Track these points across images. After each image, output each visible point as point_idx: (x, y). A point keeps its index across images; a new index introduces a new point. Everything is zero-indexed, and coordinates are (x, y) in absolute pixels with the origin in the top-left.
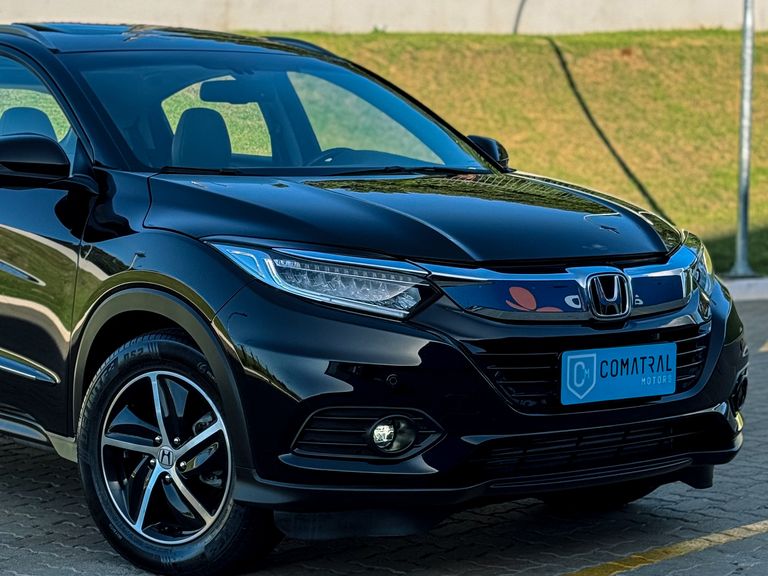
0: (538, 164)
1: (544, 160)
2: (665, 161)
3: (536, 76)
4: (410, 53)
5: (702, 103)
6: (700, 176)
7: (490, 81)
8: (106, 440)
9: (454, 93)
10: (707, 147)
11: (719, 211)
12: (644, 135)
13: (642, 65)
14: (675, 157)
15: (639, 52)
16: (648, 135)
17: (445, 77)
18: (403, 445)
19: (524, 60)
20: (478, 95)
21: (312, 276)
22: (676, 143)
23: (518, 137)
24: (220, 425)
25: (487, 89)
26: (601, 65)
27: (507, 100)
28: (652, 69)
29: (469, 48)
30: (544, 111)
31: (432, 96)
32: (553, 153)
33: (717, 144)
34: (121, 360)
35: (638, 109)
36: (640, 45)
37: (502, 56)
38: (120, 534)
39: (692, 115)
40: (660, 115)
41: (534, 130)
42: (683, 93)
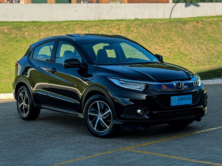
0: (175, 51)
1: (177, 50)
2: (207, 50)
3: (175, 29)
4: (144, 24)
5: (216, 35)
6: (215, 53)
7: (164, 31)
8: (89, 114)
9: (155, 34)
10: (217, 46)
11: (220, 61)
12: (201, 43)
13: (201, 26)
14: (209, 48)
15: (201, 22)
16: (203, 43)
17: (153, 30)
18: (143, 113)
19: (172, 25)
20: (161, 34)
21: (126, 84)
22: (210, 45)
23: (171, 45)
24: (110, 110)
25: (163, 33)
26: (191, 26)
27: (168, 35)
28: (204, 27)
29: (159, 23)
30: (177, 38)
31: (150, 35)
32: (179, 48)
33: (220, 45)
34: (92, 99)
35: (200, 37)
36: (201, 21)
37: (167, 25)
38: (92, 131)
39: (214, 38)
40: (206, 38)
41: (174, 42)
42: (212, 32)
